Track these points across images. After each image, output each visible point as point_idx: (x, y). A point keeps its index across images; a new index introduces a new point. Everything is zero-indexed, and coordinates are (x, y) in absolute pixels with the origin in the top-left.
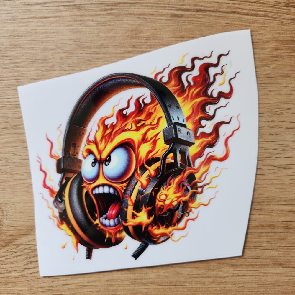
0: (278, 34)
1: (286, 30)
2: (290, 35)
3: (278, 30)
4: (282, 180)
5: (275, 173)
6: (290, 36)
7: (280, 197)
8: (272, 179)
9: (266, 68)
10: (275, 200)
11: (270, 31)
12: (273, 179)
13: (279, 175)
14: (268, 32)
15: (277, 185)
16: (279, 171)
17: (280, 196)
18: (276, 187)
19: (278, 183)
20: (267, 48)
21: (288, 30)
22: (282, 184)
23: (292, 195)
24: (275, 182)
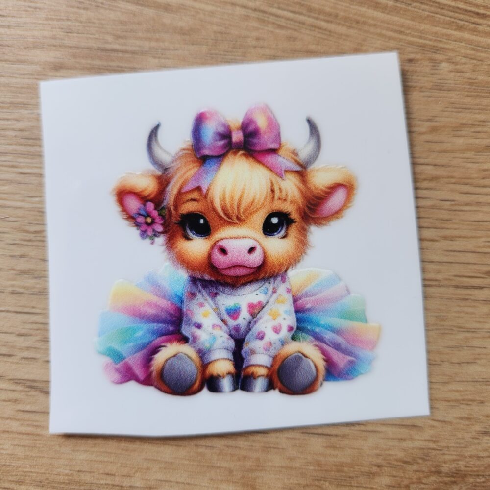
0: (68, 31)
1: (89, 22)
2: (97, 36)
3: (68, 20)
4: (35, 424)
5: (16, 401)
6: (97, 39)
7: (23, 472)
8: (8, 419)
9: (24, 112)
10: (10, 478)
11: (47, 19)
12: (11, 419)
13: (28, 408)
14: (40, 22)
15: (20, 436)
16: (27, 395)
17: (26, 468)
18: (16, 442)
19: (23, 429)
20: (32, 63)
21: (94, 23)
22: (33, 434)
23: (59, 470)
24: (15, 426)
